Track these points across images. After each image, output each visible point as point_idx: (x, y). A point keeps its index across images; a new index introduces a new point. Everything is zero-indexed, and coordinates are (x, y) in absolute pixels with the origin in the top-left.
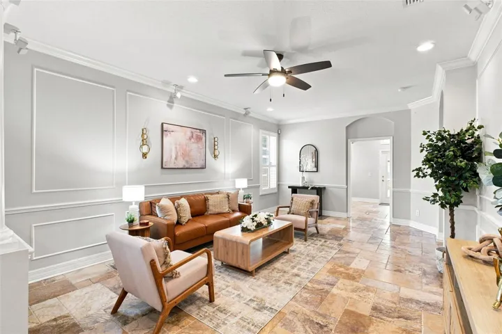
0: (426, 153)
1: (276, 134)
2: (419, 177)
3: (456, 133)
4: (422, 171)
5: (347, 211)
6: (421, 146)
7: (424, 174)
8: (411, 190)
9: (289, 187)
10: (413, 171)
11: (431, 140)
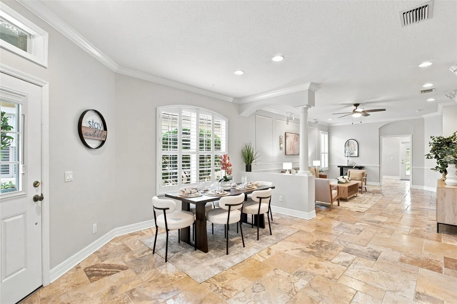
0: (432, 147)
1: (327, 133)
2: (429, 158)
3: (447, 138)
4: (430, 155)
5: (380, 182)
6: (430, 143)
7: (431, 157)
8: (424, 167)
9: (338, 167)
10: (425, 155)
11: (435, 141)
